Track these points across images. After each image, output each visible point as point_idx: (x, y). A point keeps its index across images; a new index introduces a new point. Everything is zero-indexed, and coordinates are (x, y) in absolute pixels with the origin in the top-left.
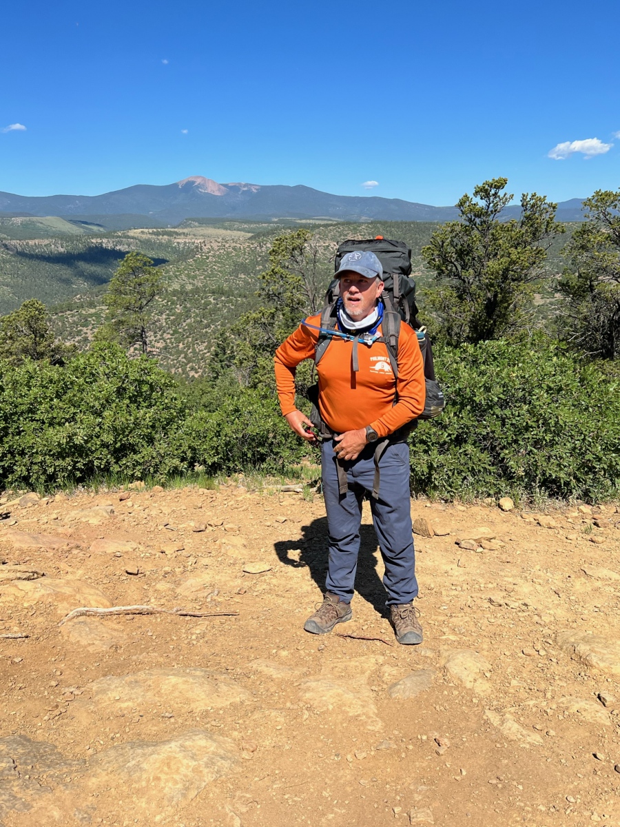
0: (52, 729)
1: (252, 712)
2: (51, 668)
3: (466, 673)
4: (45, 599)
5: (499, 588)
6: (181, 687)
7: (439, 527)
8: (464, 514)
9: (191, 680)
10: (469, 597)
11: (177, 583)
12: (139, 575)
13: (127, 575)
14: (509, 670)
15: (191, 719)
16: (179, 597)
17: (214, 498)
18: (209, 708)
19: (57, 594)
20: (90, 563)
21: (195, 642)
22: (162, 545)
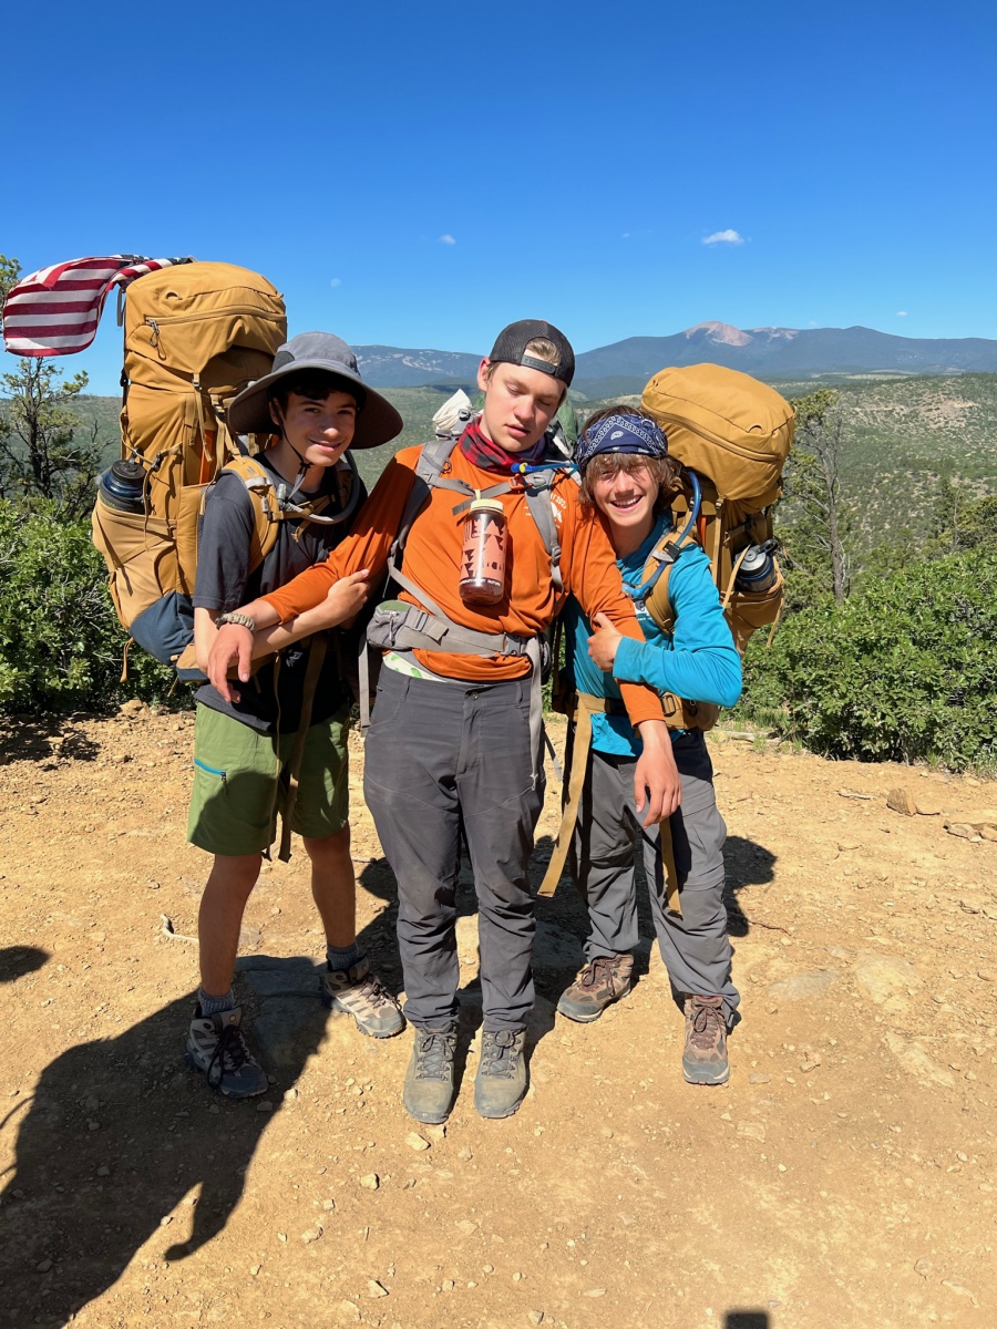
5: (985, 890)
7: (925, 803)
8: (974, 790)
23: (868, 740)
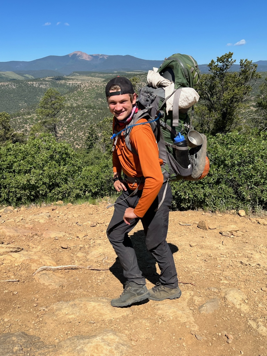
0: (37, 329)
1: (133, 320)
2: (32, 297)
3: (236, 300)
4: (25, 262)
5: (245, 256)
6: (97, 307)
7: (211, 225)
8: (221, 218)
9: (102, 304)
10: (231, 261)
11: (87, 253)
12: (68, 249)
13: (62, 249)
14: (256, 299)
15: (104, 324)
16: (89, 260)
17: (98, 210)
18: (112, 318)
19: (31, 259)
20: (43, 243)
21: (100, 284)
22: (77, 234)
23: (183, 203)
